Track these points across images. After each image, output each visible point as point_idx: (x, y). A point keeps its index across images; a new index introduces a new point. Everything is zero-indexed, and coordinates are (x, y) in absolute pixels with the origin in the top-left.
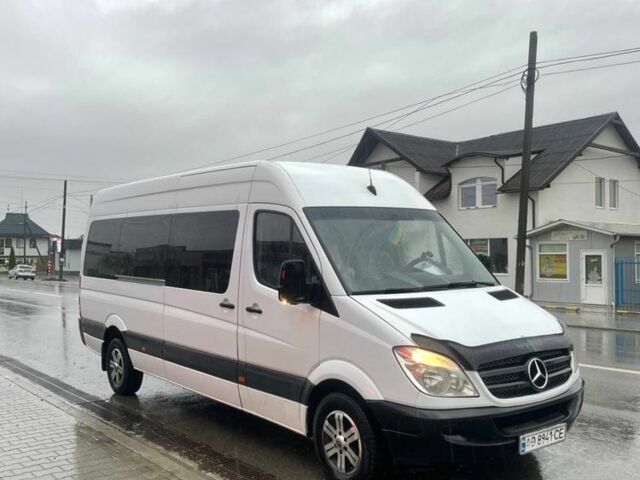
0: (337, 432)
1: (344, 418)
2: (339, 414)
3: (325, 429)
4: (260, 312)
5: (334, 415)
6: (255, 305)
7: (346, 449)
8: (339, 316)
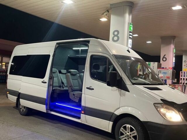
0: (127, 132)
1: (131, 127)
2: (128, 126)
3: (121, 130)
4: (93, 89)
5: (126, 126)
6: (91, 87)
7: (130, 138)
8: (129, 92)
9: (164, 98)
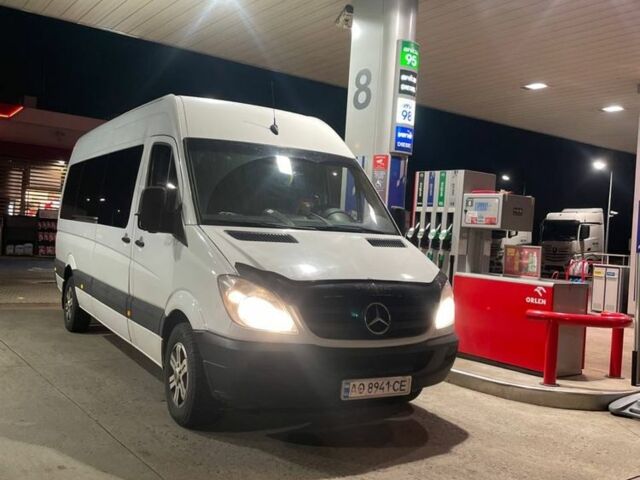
1: (181, 350)
4: (143, 245)
5: (176, 347)
6: (142, 239)
8: (187, 245)
9: (259, 262)
